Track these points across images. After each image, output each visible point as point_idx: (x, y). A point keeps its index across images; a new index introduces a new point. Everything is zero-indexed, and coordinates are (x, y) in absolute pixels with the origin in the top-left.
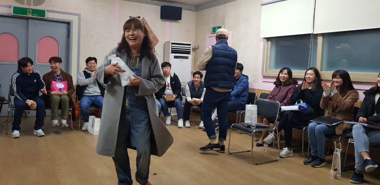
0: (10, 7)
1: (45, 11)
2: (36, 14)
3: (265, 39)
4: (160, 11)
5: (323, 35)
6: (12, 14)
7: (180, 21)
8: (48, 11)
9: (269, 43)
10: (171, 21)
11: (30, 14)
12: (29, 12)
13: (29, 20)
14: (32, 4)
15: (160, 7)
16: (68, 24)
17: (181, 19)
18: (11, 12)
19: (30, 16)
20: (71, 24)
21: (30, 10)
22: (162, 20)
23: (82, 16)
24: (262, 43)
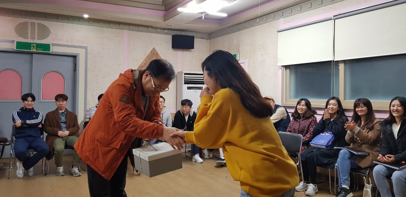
0: (13, 42)
1: (49, 45)
2: (40, 49)
3: (283, 67)
4: (171, 40)
5: (344, 62)
6: (15, 49)
7: (192, 50)
8: (53, 45)
9: (288, 70)
10: (183, 51)
11: (34, 48)
12: (34, 46)
13: (33, 55)
14: (36, 39)
15: (171, 36)
16: (75, 57)
17: (193, 48)
18: (14, 47)
19: (34, 50)
20: (77, 57)
21: (34, 45)
22: (174, 50)
23: (89, 48)
24: (280, 72)
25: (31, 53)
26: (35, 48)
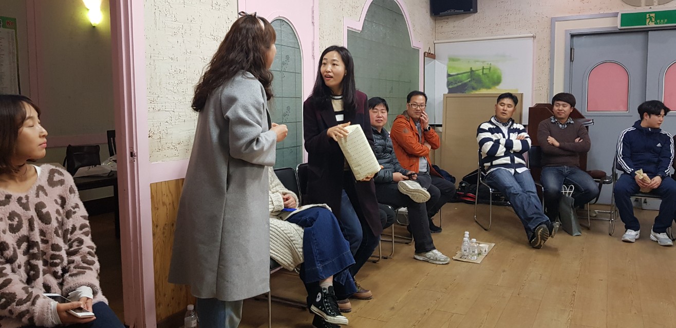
0: (616, 15)
2: (662, 21)
6: (619, 27)
11: (652, 22)
12: (650, 18)
13: (650, 32)
18: (617, 24)
19: (652, 25)
21: (651, 15)
25: (646, 31)
26: (653, 20)
